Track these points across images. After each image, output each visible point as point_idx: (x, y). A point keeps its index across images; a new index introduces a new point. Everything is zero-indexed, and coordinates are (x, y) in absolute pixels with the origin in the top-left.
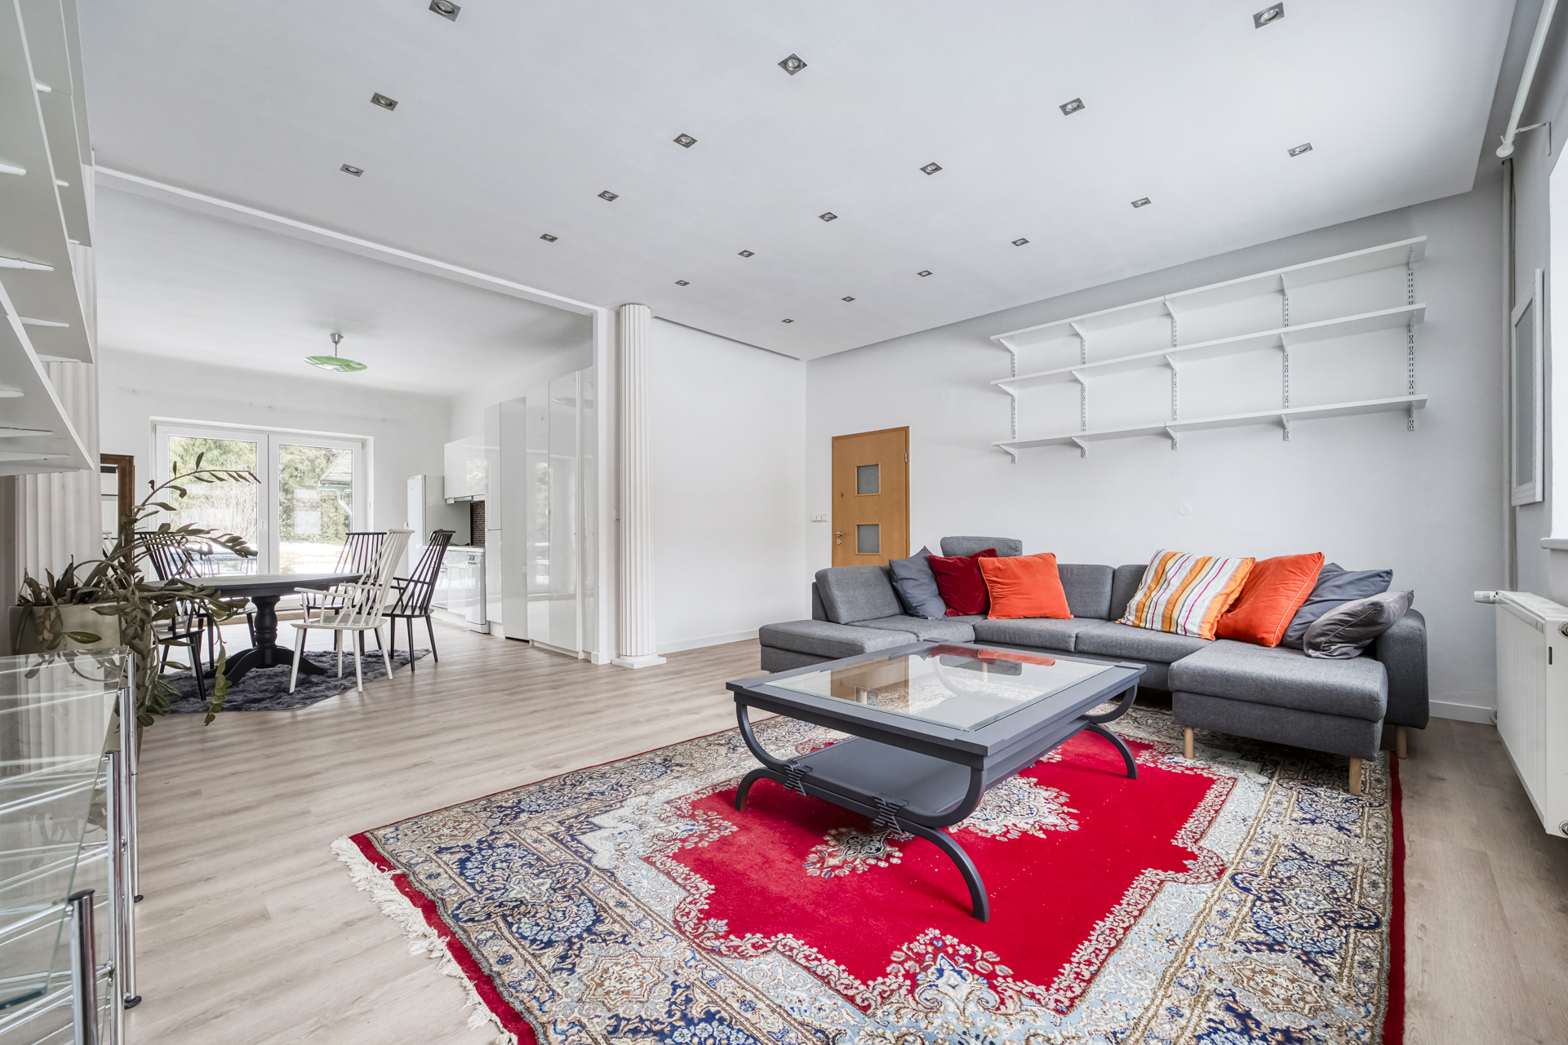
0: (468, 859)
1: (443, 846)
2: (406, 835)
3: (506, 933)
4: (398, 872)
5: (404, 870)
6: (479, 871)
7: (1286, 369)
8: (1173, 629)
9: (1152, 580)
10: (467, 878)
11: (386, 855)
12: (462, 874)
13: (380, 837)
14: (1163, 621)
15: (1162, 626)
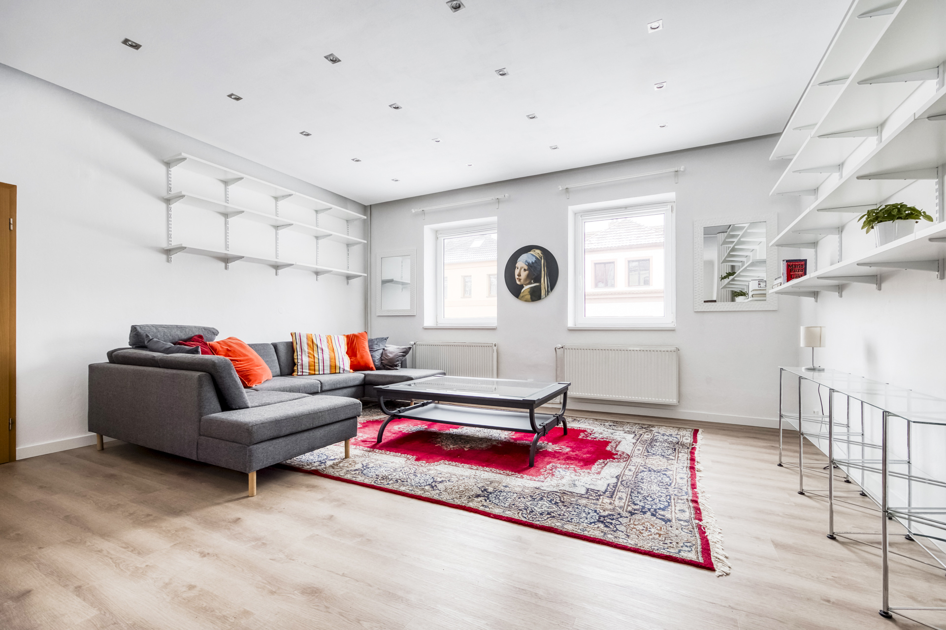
0: (660, 509)
1: (664, 523)
2: (677, 543)
3: (674, 482)
4: (697, 521)
5: (693, 521)
6: (661, 502)
7: (317, 248)
8: (338, 371)
9: (308, 349)
10: (669, 503)
11: (698, 535)
12: (669, 505)
13: (694, 552)
14: (331, 369)
15: (330, 371)
